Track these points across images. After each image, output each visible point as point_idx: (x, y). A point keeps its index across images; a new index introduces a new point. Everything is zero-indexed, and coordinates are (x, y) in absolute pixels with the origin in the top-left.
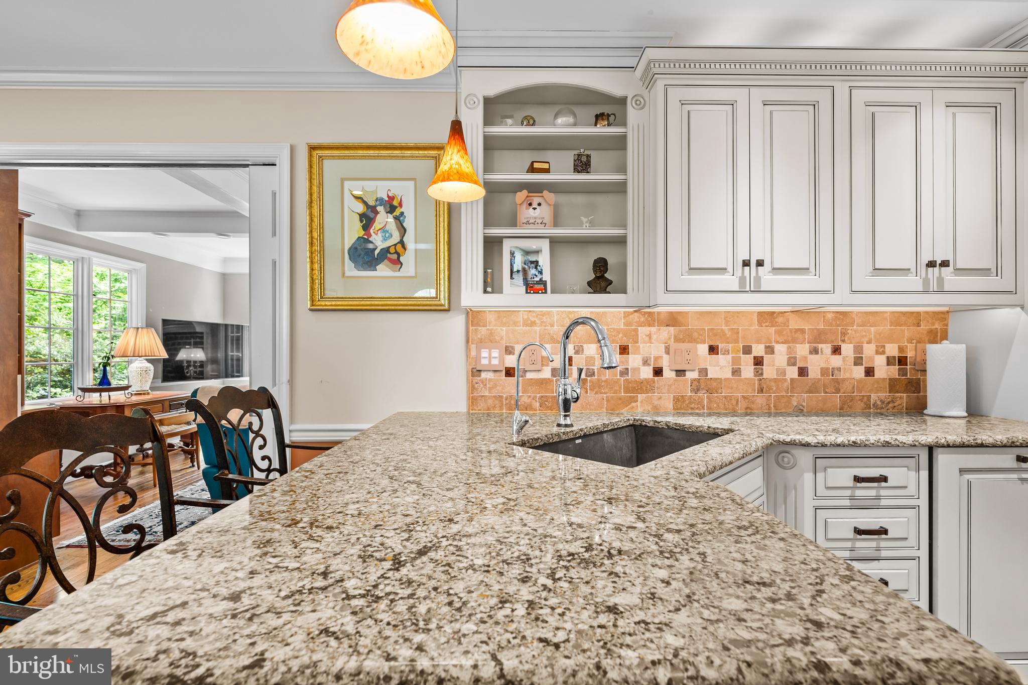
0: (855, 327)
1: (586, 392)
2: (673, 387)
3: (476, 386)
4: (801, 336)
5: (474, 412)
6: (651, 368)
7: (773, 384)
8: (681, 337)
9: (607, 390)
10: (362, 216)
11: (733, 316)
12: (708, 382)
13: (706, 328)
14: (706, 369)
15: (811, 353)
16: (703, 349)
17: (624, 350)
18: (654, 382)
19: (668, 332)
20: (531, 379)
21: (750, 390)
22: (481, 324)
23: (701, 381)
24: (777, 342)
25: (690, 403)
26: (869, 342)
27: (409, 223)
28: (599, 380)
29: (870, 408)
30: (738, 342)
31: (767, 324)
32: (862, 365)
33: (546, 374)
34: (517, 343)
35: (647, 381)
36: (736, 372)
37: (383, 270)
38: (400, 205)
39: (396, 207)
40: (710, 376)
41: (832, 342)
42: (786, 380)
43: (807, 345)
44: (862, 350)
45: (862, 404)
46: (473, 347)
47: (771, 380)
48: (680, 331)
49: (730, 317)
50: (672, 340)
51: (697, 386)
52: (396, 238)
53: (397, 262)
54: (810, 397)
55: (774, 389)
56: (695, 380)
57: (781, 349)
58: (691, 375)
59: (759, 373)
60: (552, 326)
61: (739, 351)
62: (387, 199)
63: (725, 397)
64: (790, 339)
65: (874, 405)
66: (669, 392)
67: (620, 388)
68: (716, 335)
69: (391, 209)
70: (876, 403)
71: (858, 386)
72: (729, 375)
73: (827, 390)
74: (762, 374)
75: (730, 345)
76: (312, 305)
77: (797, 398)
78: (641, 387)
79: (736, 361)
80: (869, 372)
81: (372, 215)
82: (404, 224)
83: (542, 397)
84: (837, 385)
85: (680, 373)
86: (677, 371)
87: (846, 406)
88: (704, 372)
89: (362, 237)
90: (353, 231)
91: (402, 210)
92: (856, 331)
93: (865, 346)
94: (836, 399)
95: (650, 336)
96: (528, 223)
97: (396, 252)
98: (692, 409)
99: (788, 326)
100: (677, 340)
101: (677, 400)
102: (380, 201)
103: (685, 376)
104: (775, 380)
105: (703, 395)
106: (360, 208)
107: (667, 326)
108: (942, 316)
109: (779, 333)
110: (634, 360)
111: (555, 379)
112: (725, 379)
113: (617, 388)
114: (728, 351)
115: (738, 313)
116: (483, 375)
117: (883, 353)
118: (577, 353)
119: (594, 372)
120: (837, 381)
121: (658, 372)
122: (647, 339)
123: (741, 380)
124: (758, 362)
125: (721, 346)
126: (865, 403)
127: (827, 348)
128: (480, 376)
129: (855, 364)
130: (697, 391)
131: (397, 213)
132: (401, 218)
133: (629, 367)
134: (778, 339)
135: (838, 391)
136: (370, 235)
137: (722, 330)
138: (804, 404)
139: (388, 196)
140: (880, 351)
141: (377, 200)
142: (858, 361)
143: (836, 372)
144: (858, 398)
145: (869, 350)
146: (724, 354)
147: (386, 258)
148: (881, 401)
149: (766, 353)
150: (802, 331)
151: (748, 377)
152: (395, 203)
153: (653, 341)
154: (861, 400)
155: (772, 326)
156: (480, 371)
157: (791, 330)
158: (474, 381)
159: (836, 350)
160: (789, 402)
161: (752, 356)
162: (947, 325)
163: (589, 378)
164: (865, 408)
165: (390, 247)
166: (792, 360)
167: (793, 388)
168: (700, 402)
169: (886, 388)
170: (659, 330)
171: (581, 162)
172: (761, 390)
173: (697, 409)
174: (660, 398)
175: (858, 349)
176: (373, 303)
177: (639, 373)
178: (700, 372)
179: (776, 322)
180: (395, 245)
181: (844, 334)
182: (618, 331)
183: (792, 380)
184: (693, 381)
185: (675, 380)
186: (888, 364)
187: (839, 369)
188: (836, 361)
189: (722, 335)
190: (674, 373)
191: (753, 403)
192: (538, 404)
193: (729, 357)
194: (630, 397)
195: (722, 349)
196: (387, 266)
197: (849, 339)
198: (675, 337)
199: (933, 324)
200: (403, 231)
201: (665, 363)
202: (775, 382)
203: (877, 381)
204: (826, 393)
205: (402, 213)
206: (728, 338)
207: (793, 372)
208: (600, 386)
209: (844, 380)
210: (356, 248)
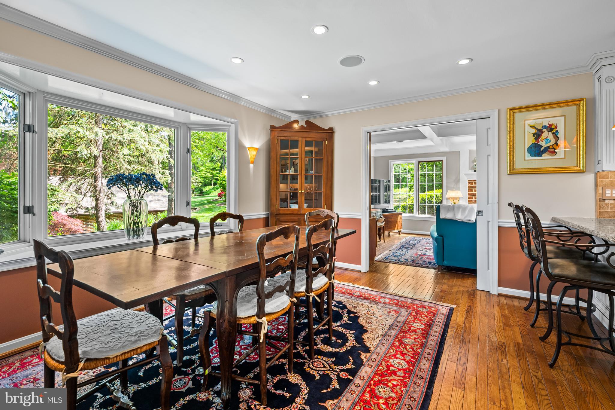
5: (601, 218)
10: (535, 134)
22: (606, 178)
37: (546, 156)
38: (556, 127)
39: (553, 129)
46: (600, 188)
52: (553, 141)
53: (554, 153)
62: (548, 126)
69: (551, 130)
76: (510, 172)
81: (540, 133)
89: (534, 143)
91: (557, 130)
97: (553, 148)
102: (545, 127)
106: (534, 131)
116: (607, 201)
128: (604, 202)
131: (554, 131)
132: (556, 133)
136: (539, 142)
139: (549, 124)
141: (543, 127)
147: (548, 151)
152: (553, 127)
156: (605, 199)
158: (601, 204)
165: (550, 146)
176: (540, 170)
180: (553, 145)
196: (548, 154)
200: (557, 138)
210: (531, 148)
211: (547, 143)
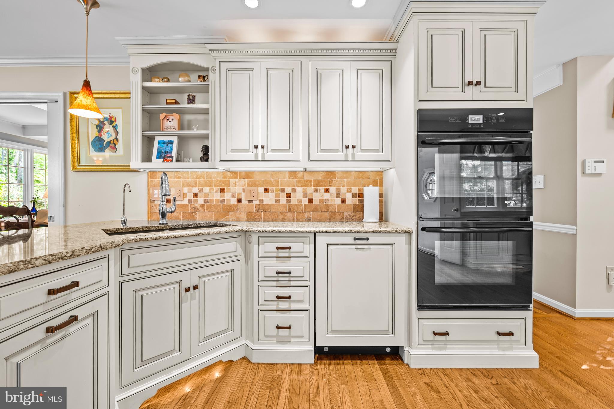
0: (336, 179)
1: (204, 211)
2: (247, 208)
3: (152, 207)
4: (309, 183)
5: (151, 220)
6: (236, 199)
7: (296, 207)
8: (251, 184)
9: (214, 210)
10: (97, 126)
11: (276, 174)
12: (264, 206)
13: (263, 180)
14: (263, 199)
15: (314, 192)
16: (261, 190)
17: (223, 190)
18: (237, 206)
19: (244, 182)
20: (179, 204)
21: (284, 210)
22: (155, 178)
23: (260, 205)
24: (298, 186)
25: (255, 216)
26: (343, 186)
27: (120, 129)
28: (210, 205)
29: (344, 219)
30: (278, 186)
31: (293, 178)
32: (340, 197)
33: (185, 202)
34: (172, 187)
35: (234, 205)
36: (277, 201)
37: (108, 153)
38: (116, 121)
39: (113, 122)
40: (264, 203)
41: (325, 186)
42: (302, 205)
43: (313, 188)
44: (340, 190)
45: (340, 217)
46: (151, 189)
47: (294, 205)
48: (250, 181)
49: (274, 174)
50: (246, 186)
51: (258, 208)
52: (114, 137)
53: (115, 148)
54: (314, 213)
55: (296, 209)
56: (257, 205)
57: (300, 190)
58: (255, 202)
59: (289, 202)
60: (188, 178)
61: (279, 191)
62: (109, 118)
63: (272, 213)
64: (304, 185)
65: (346, 217)
66: (244, 210)
67: (221, 208)
68: (267, 183)
69: (111, 123)
70: (347, 216)
71: (338, 208)
72: (274, 202)
73: (322, 210)
74: (290, 202)
75: (275, 188)
76: (73, 169)
77: (308, 214)
78: (232, 208)
79: (277, 196)
80: (343, 201)
81: (102, 126)
82: (117, 130)
83: (184, 213)
84: (327, 208)
85: (250, 201)
86: (248, 200)
87: (332, 218)
88: (261, 201)
89: (97, 136)
90: (93, 133)
91: (116, 123)
92: (337, 181)
93: (341, 188)
94: (327, 214)
95: (235, 183)
96: (167, 128)
97: (114, 143)
98: (256, 219)
99: (303, 179)
100: (249, 185)
101: (248, 214)
102: (106, 119)
103: (252, 203)
104: (296, 205)
105: (261, 212)
106: (97, 122)
107: (244, 178)
108: (380, 173)
109: (298, 182)
110: (227, 195)
111: (189, 204)
112: (272, 204)
113: (219, 209)
114: (274, 191)
115: (279, 172)
116: (156, 202)
117: (351, 192)
118: (200, 191)
119: (208, 201)
120: (327, 206)
121: (239, 201)
122: (234, 185)
123: (280, 205)
124: (288, 196)
125: (270, 188)
126: (342, 217)
127: (322, 189)
128: (154, 203)
129: (337, 197)
130: (258, 210)
131: (114, 124)
132: (116, 127)
133: (225, 199)
134: (298, 185)
135: (328, 210)
136: (101, 135)
137: (270, 180)
138: (311, 217)
139: (110, 116)
140: (349, 191)
141: (104, 118)
142: (338, 196)
143: (327, 201)
144: (338, 214)
145: (343, 190)
146: (271, 192)
147: (109, 146)
148: (349, 215)
149: (292, 192)
150: (310, 181)
151: (283, 203)
152: (113, 120)
153: (237, 186)
154: (339, 215)
155: (295, 178)
156: (154, 200)
157: (304, 180)
158: (151, 205)
159: (327, 190)
160: (304, 216)
161: (285, 193)
162: (382, 178)
163: (206, 204)
164: (342, 219)
165: (111, 141)
166: (305, 195)
167: (305, 209)
168: (260, 216)
169: (352, 209)
170: (240, 180)
171: (190, 99)
172: (290, 210)
173: (259, 219)
174: (240, 214)
175: (338, 190)
176: (103, 168)
177: (230, 201)
178: (259, 201)
179: (297, 177)
180: (113, 140)
181: (331, 182)
182: (220, 181)
183: (305, 205)
184: (256, 205)
185: (248, 205)
186: (353, 198)
187: (328, 200)
188: (327, 196)
189: (271, 183)
190: (247, 202)
191: (286, 216)
192: (182, 216)
193: (274, 194)
194: (226, 213)
195: (270, 190)
196: (110, 150)
197: (333, 185)
198: (248, 184)
199: (376, 178)
200: (117, 133)
201: (243, 197)
202: (297, 206)
203: (348, 206)
204: (322, 211)
205: (116, 125)
206: (273, 184)
207: (305, 201)
208: (211, 208)
209: (331, 205)
210: (95, 142)
211: (108, 137)
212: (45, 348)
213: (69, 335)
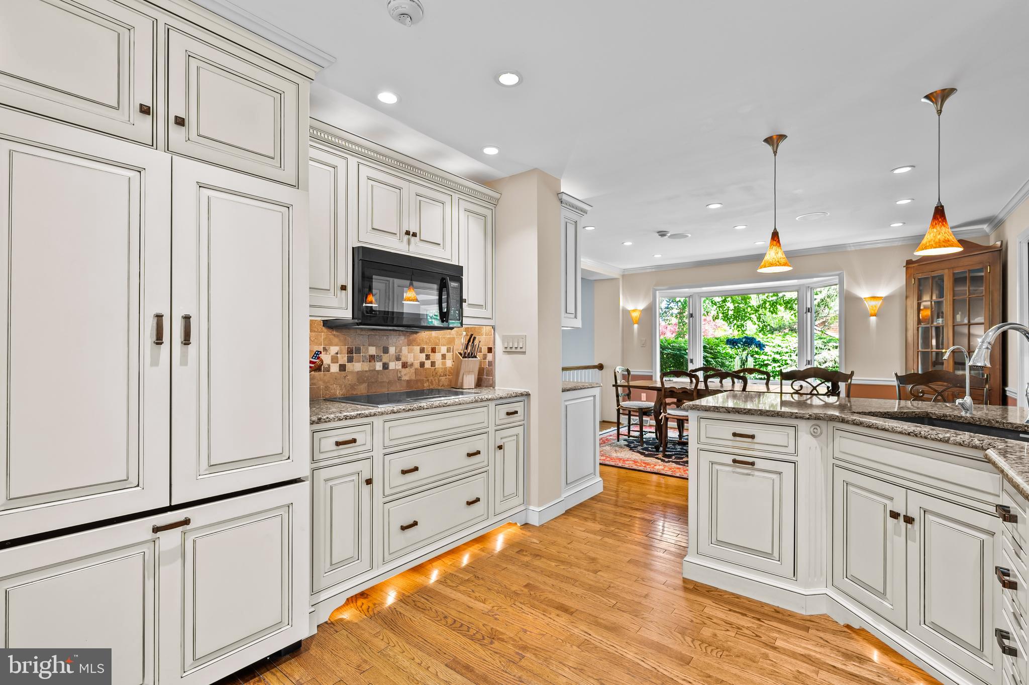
212: (734, 472)
213: (753, 475)
